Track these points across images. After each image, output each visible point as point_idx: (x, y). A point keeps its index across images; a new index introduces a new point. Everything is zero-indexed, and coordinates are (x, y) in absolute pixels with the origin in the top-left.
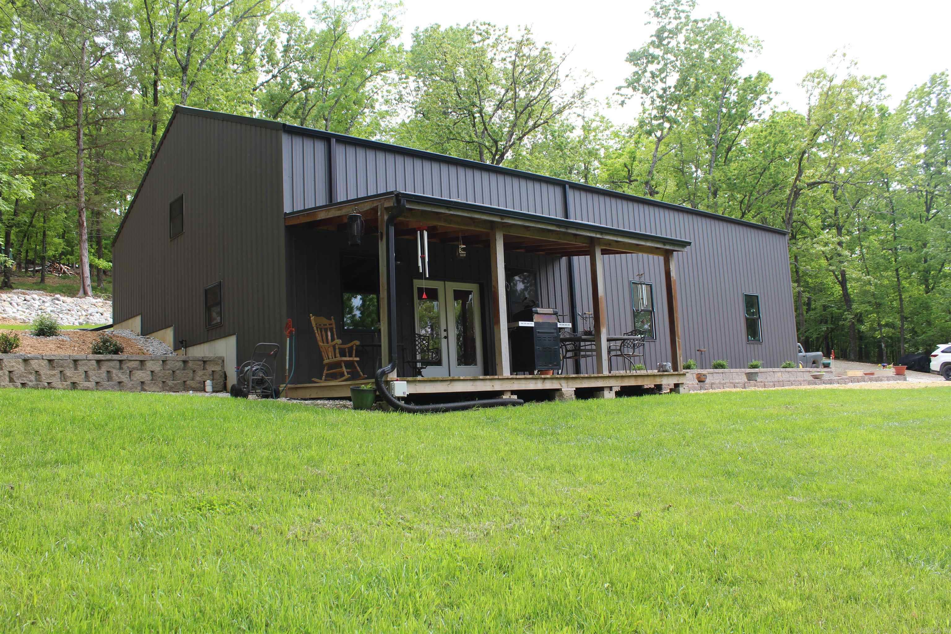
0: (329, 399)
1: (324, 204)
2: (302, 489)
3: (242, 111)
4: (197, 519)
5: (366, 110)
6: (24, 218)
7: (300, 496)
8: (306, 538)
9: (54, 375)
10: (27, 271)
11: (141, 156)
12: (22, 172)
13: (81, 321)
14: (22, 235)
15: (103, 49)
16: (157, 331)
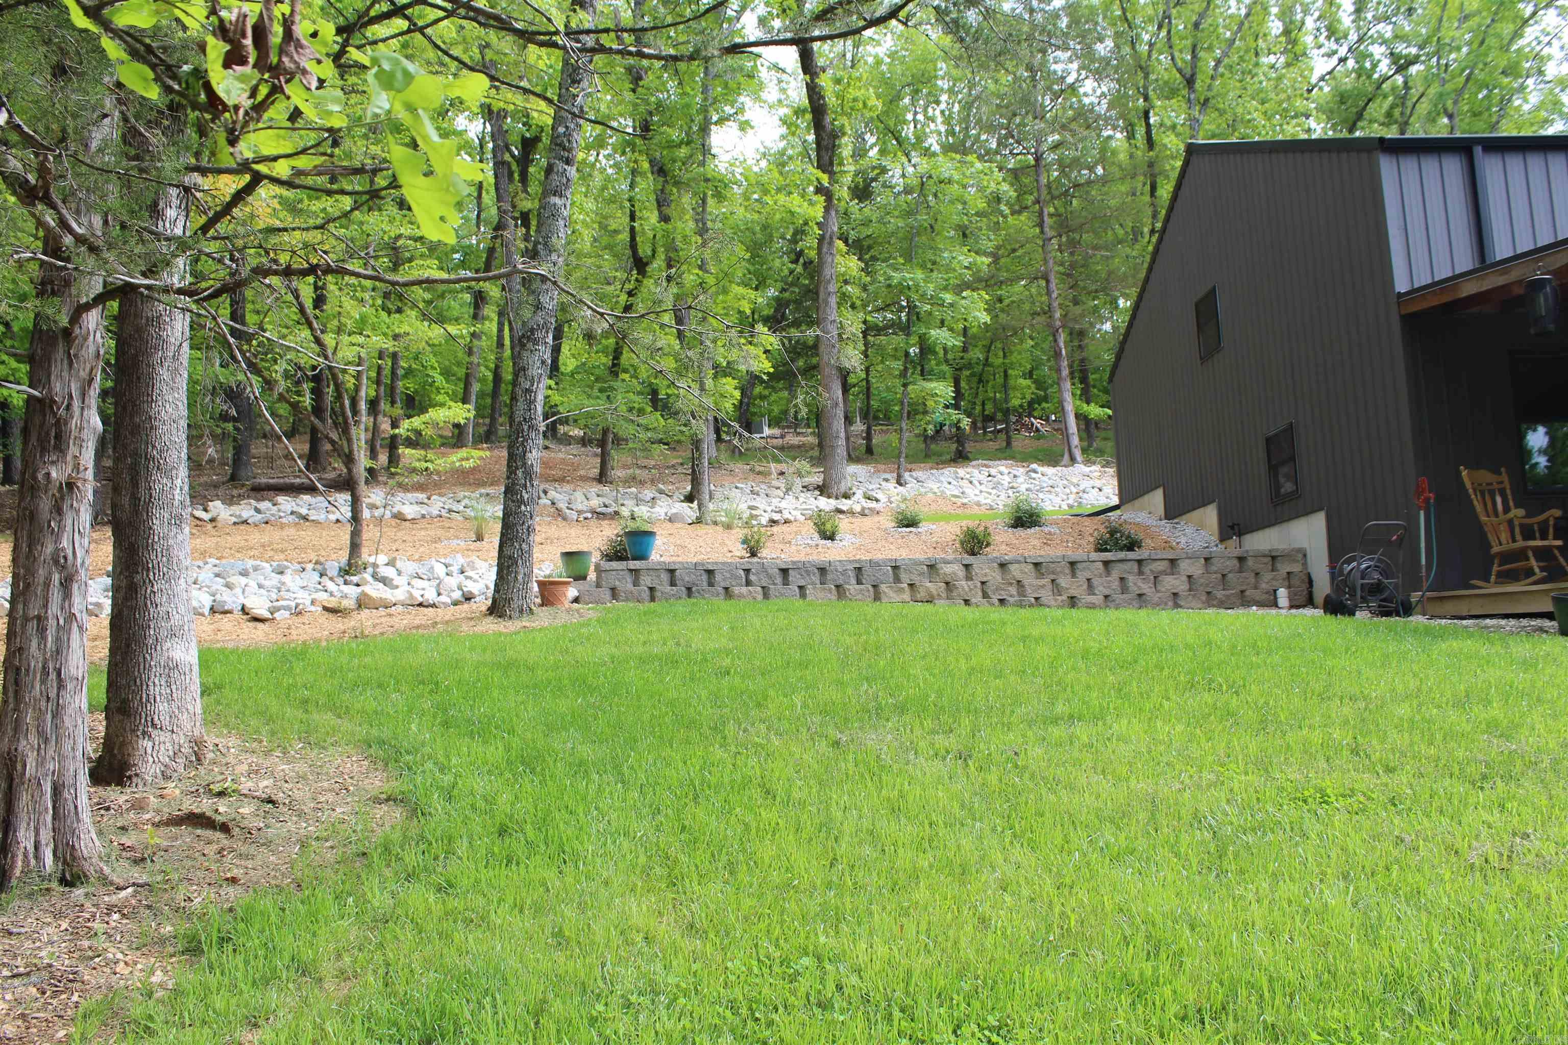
0: (1506, 616)
1: (1471, 267)
2: (1484, 777)
3: (1292, 131)
4: (1302, 818)
5: (1530, 82)
6: (977, 354)
7: (1482, 788)
8: (1505, 864)
9: (1043, 586)
10: (985, 432)
11: (1136, 233)
12: (967, 286)
13: (1071, 502)
14: (975, 379)
15: (1063, 78)
16: (1189, 511)
